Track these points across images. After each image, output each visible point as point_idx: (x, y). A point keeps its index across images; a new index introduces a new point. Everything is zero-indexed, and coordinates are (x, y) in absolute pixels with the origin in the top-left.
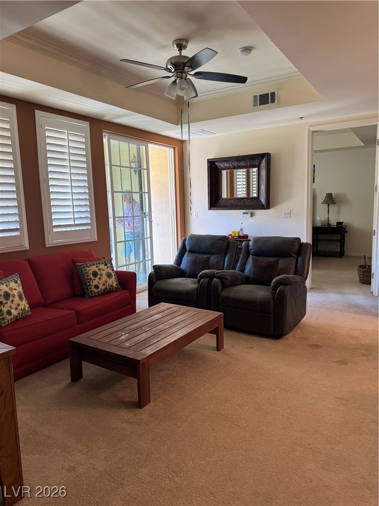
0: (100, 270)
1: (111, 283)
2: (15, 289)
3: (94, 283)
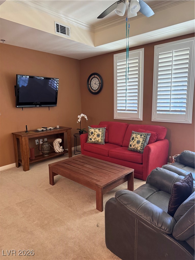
2: (97, 132)
3: (131, 143)
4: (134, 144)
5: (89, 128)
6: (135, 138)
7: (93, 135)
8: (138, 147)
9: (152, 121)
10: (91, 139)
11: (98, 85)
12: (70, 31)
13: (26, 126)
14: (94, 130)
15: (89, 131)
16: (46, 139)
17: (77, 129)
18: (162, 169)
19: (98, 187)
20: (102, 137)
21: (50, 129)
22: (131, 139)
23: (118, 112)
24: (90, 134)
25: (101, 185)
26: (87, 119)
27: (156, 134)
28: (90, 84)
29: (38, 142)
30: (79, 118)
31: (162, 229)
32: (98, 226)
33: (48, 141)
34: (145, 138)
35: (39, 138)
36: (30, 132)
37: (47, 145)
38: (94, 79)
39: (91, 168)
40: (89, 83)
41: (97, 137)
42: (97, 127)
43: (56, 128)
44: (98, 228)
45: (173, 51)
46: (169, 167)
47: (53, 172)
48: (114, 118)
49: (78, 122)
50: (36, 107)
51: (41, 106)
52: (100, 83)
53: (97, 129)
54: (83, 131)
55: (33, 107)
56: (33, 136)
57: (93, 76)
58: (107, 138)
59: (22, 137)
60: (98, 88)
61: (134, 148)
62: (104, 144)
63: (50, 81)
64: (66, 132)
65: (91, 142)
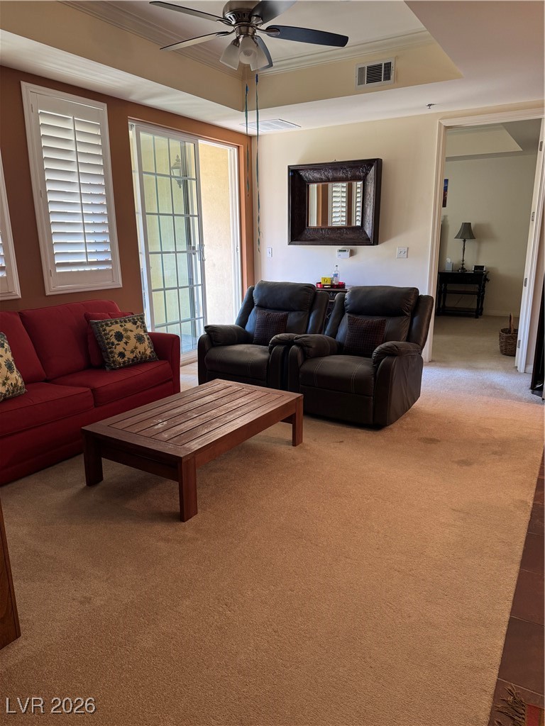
0: (126, 330)
1: (142, 350)
9: (48, 293)
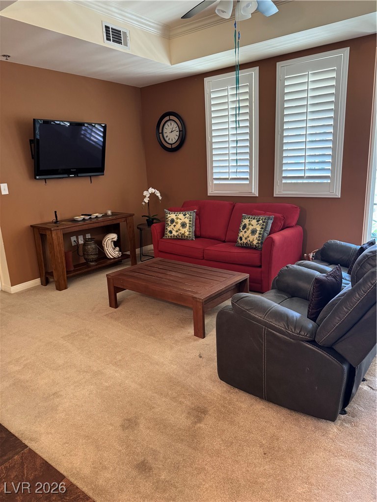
2: (180, 219)
3: (241, 235)
4: (246, 235)
5: (167, 213)
6: (247, 225)
7: (174, 224)
8: (253, 240)
10: (171, 232)
11: (178, 134)
12: (128, 38)
13: (55, 212)
14: (176, 215)
15: (167, 218)
16: (89, 234)
17: (143, 216)
18: (295, 266)
19: (197, 301)
20: (190, 226)
21: (97, 217)
22: (241, 228)
23: (215, 182)
24: (169, 223)
25: (201, 298)
26: (160, 198)
27: (283, 218)
28: (162, 133)
29: (76, 240)
30: (145, 197)
31: (301, 335)
32: (201, 357)
33: (94, 238)
34: (264, 224)
35: (77, 233)
36: (63, 223)
37: (93, 246)
38: (169, 123)
39: (180, 276)
40: (160, 131)
41: (181, 228)
42: (182, 211)
43: (106, 215)
44: (201, 359)
45: (310, 73)
46: (305, 264)
47: (114, 287)
48: (208, 195)
49: (143, 203)
50: (69, 177)
51: (78, 176)
52: (180, 131)
53: (180, 213)
54: (153, 219)
55: (63, 178)
56: (70, 229)
57: (167, 118)
58: (198, 229)
59: (51, 231)
60: (176, 139)
61: (247, 243)
62: (194, 239)
63: (83, 128)
64: (124, 221)
65: (171, 236)
